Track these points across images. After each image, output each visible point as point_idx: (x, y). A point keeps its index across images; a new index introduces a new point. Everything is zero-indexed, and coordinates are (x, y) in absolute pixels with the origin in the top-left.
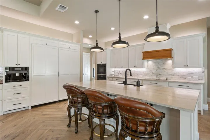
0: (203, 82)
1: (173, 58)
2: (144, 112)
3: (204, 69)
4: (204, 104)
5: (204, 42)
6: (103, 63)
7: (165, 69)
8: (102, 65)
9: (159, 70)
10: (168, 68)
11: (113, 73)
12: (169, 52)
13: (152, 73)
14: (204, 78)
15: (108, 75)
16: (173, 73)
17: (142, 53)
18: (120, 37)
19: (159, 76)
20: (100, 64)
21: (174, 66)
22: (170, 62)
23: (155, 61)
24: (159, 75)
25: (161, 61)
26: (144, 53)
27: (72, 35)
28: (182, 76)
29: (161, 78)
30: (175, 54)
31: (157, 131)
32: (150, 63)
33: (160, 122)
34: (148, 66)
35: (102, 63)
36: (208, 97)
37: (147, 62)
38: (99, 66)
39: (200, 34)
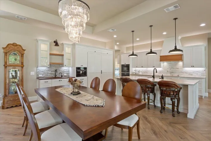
0: (205, 77)
1: (183, 60)
2: (173, 85)
3: (205, 68)
4: (205, 92)
5: (205, 50)
6: (127, 64)
7: (177, 68)
8: (126, 65)
9: (172, 69)
10: (179, 68)
11: (134, 72)
12: (180, 56)
13: (167, 71)
14: (205, 74)
15: (130, 73)
16: (183, 71)
17: (160, 57)
18: (151, 50)
19: (172, 74)
20: (124, 65)
21: (184, 66)
22: (181, 63)
23: (169, 62)
24: (173, 72)
25: (174, 63)
26: (161, 57)
27: (105, 43)
28: (190, 73)
29: (174, 75)
30: (185, 58)
31: (178, 95)
32: (165, 64)
33: (179, 91)
34: (163, 66)
35: (125, 64)
36: (208, 89)
37: (163, 64)
38: (123, 66)
39: (202, 44)
